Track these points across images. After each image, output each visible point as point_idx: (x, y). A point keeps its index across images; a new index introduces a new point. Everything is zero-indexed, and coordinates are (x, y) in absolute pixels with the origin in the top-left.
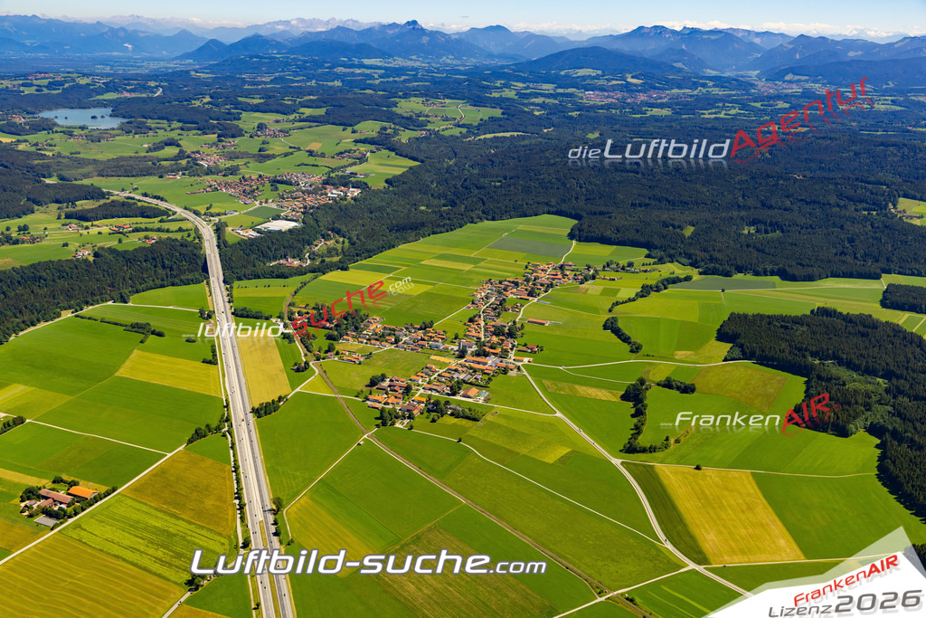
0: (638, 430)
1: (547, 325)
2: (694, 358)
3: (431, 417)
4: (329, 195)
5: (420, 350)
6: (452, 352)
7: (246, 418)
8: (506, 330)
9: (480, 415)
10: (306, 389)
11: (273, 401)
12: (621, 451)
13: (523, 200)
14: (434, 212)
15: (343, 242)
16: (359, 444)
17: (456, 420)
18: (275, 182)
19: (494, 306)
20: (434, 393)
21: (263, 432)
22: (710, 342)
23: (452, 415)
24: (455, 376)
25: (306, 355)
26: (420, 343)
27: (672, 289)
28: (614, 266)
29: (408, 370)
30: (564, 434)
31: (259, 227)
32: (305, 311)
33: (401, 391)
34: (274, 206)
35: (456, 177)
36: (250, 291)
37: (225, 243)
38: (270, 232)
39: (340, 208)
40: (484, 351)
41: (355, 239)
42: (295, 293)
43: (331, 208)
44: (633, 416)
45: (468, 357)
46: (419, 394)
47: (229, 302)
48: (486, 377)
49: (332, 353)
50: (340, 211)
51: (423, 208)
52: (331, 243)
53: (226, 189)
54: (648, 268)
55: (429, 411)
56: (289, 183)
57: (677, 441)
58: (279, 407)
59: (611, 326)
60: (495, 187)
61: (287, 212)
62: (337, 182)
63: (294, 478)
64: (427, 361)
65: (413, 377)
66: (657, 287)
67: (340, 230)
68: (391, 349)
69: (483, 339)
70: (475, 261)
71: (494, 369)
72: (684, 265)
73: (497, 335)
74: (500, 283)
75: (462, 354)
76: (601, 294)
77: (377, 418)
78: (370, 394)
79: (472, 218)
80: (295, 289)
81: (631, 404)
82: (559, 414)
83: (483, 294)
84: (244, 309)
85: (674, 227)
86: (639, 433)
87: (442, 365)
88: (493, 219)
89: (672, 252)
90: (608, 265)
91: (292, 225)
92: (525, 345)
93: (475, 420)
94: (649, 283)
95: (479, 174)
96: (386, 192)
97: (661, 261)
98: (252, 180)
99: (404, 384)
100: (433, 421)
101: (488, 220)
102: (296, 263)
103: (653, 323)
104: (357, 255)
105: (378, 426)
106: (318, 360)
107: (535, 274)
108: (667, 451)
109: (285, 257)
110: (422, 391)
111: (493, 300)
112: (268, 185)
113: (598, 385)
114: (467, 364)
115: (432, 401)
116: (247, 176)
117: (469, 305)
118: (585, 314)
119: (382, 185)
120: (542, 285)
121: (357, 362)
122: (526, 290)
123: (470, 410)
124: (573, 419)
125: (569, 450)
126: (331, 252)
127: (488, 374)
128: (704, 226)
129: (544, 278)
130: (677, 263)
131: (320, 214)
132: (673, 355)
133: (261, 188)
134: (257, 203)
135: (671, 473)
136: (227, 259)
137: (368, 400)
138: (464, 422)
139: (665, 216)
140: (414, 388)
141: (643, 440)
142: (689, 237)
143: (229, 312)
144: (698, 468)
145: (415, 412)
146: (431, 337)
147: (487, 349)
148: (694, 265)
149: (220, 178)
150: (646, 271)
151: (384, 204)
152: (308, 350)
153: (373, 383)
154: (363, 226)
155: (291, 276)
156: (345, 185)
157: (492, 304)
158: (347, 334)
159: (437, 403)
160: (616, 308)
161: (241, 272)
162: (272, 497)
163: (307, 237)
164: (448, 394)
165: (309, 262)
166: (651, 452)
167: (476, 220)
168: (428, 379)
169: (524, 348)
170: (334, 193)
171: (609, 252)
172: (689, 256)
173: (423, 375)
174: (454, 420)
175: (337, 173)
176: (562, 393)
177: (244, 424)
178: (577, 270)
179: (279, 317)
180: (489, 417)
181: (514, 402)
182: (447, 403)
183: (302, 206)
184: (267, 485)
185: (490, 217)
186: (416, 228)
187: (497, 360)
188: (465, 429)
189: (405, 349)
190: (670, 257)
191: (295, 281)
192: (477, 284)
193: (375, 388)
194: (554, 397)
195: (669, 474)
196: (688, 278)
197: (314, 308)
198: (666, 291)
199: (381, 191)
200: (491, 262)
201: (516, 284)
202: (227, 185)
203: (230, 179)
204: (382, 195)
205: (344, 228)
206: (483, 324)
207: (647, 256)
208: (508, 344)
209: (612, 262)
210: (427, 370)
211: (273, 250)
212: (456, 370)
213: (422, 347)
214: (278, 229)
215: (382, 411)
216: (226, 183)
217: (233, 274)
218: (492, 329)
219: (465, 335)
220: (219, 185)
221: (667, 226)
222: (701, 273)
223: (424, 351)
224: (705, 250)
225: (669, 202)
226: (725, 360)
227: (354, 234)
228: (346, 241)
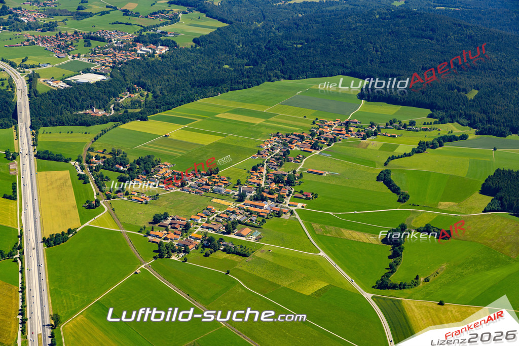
0: (392, 269)
1: (325, 175)
2: (456, 208)
3: (205, 252)
4: (139, 51)
5: (203, 193)
6: (233, 196)
7: (37, 247)
8: (285, 178)
9: (250, 251)
10: (95, 224)
11: (63, 233)
12: (373, 287)
13: (320, 61)
14: (235, 70)
15: (147, 96)
16: (136, 273)
17: (228, 255)
18: (89, 38)
19: (278, 157)
20: (210, 231)
21: (50, 258)
22: (473, 195)
23: (224, 250)
24: (232, 217)
25: (98, 194)
26: (204, 187)
27: (447, 147)
28: (397, 124)
29: (189, 211)
30: (324, 271)
31: (69, 79)
32: (101, 155)
33: (181, 229)
34: (85, 60)
35: (261, 39)
36: (53, 136)
37: (36, 92)
38: (79, 84)
39: (147, 64)
40: (262, 196)
41: (158, 93)
42: (95, 139)
43: (138, 64)
44: (390, 257)
45: (247, 201)
46: (197, 231)
47: (33, 146)
48: (260, 219)
49: (122, 193)
50: (148, 66)
51: (227, 66)
52: (135, 96)
53: (43, 43)
54: (428, 127)
55: (203, 246)
56: (102, 40)
57: (427, 280)
58: (68, 238)
59: (384, 178)
60: (296, 48)
61: (97, 66)
62: (147, 40)
63: (74, 300)
64: (209, 203)
65: (194, 217)
66: (433, 144)
67: (145, 84)
68: (177, 192)
69: (263, 186)
70: (267, 116)
71: (268, 212)
72: (463, 125)
73: (276, 182)
74: (287, 136)
75: (241, 198)
76: (380, 149)
77: (154, 251)
78: (152, 230)
79: (270, 76)
80: (95, 135)
81: (390, 247)
82: (322, 254)
83: (269, 146)
84: (46, 152)
85: (459, 90)
86: (392, 273)
87: (221, 207)
88: (290, 78)
89: (453, 113)
90: (391, 123)
91: (100, 78)
92: (301, 192)
93: (245, 255)
94: (425, 140)
95: (282, 37)
96: (193, 50)
97: (442, 121)
98: (68, 36)
99: (184, 223)
100: (207, 255)
101: (285, 79)
102: (101, 113)
103: (423, 177)
104: (157, 107)
105: (155, 258)
106: (109, 198)
107: (320, 129)
108: (416, 288)
109: (91, 108)
110: (200, 229)
111: (278, 151)
112: (82, 40)
113: (363, 230)
114: (245, 207)
115: (207, 238)
116: (63, 32)
117: (255, 155)
118: (362, 167)
119: (190, 44)
120: (326, 139)
121: (144, 202)
122: (310, 143)
123: (241, 247)
124: (335, 257)
125: (326, 284)
126: (134, 104)
127: (263, 216)
128: (487, 90)
129: (329, 133)
130: (457, 123)
131: (127, 69)
132: (437, 205)
133: (75, 44)
134: (70, 57)
135: (416, 307)
136: (37, 107)
137: (150, 235)
138: (235, 257)
139: (452, 80)
140: (193, 227)
141: (394, 279)
142: (471, 100)
143: (33, 154)
144: (441, 303)
145: (190, 247)
146: (215, 182)
147: (265, 194)
148: (472, 125)
149: (38, 33)
150: (426, 130)
151: (190, 61)
152: (101, 190)
153: (156, 220)
154: (168, 81)
155: (93, 124)
156: (155, 43)
157: (276, 155)
158: (138, 177)
159: (211, 240)
160: (392, 162)
161: (47, 120)
162: (52, 313)
163: (113, 90)
164: (223, 233)
165: (113, 112)
166: (400, 289)
167: (273, 79)
168: (206, 219)
169: (300, 195)
170: (143, 50)
171: (395, 111)
172: (468, 117)
173: (203, 215)
174: (225, 255)
175: (148, 32)
176: (328, 235)
177: (34, 252)
178: (361, 127)
179: (77, 160)
180: (258, 254)
181: (283, 242)
182: (221, 240)
183: (111, 61)
184: (49, 304)
185: (287, 76)
186: (217, 84)
187: (273, 204)
188: (234, 263)
189: (190, 192)
190: (451, 117)
191: (97, 129)
192: (265, 137)
193: (157, 225)
194: (320, 238)
195: (414, 307)
196: (464, 137)
197: (110, 153)
198: (441, 148)
199: (188, 50)
200: (281, 117)
201: (302, 138)
202: (44, 40)
203: (48, 34)
204: (189, 53)
205: (149, 83)
206: (265, 172)
207: (430, 116)
208: (285, 191)
209: (395, 121)
210: (208, 211)
211: (80, 100)
212: (233, 212)
213: (206, 190)
214: (85, 81)
215: (160, 244)
216: (43, 38)
217: (39, 120)
218: (273, 177)
219: (247, 182)
220: (36, 39)
221: (453, 90)
222: (477, 133)
223: (208, 194)
224: (485, 112)
225: (458, 67)
226: (485, 211)
227: (157, 89)
228: (150, 94)
